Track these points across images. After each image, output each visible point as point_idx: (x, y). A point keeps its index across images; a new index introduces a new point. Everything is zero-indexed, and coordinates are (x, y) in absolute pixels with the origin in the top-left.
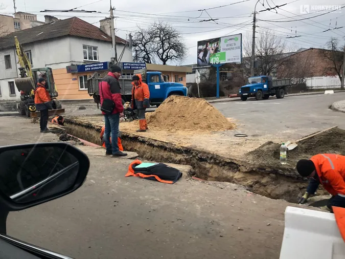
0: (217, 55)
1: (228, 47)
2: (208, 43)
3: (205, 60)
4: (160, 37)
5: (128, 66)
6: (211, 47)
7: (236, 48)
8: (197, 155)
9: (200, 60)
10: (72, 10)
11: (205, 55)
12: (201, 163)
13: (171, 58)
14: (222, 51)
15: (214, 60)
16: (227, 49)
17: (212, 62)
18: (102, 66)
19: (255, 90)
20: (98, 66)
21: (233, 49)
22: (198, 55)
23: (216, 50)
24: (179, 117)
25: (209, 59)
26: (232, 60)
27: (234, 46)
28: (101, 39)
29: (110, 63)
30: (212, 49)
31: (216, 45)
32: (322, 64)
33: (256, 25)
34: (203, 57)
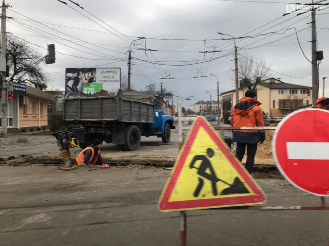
0: (91, 86)
1: (105, 79)
2: (81, 72)
3: (77, 89)
7: (115, 81)
9: (69, 89)
11: (76, 84)
14: (97, 82)
15: (88, 90)
16: (104, 81)
17: (85, 91)
21: (111, 81)
22: (66, 83)
23: (91, 80)
25: (82, 88)
27: (112, 79)
30: (86, 79)
31: (90, 75)
33: (131, 62)
34: (73, 86)
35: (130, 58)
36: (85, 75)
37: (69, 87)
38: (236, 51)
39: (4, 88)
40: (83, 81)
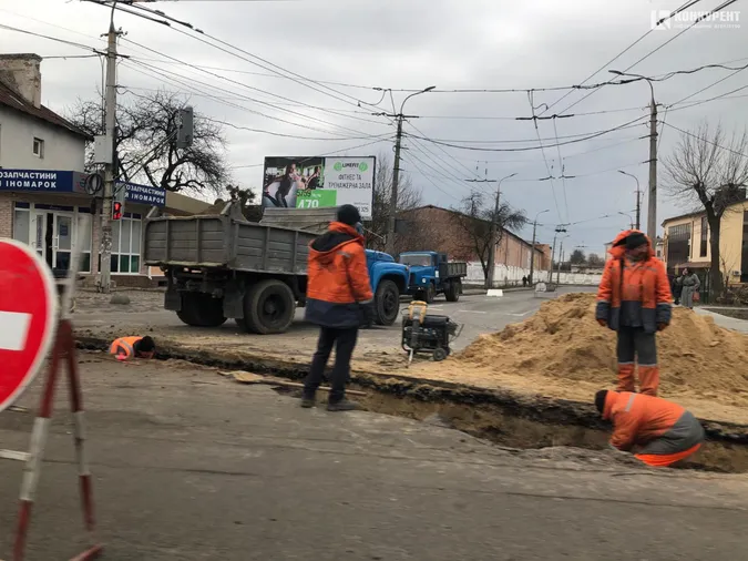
0: (313, 195)
1: (344, 181)
2: (294, 166)
3: (284, 201)
5: (127, 191)
6: (300, 176)
7: (363, 186)
9: (269, 200)
11: (283, 190)
13: (186, 185)
14: (326, 187)
15: (306, 203)
16: (339, 186)
17: (301, 207)
19: (424, 281)
20: (37, 180)
21: (355, 186)
22: (265, 188)
23: (314, 184)
25: (294, 199)
27: (355, 181)
28: (9, 103)
30: (303, 180)
31: (312, 171)
33: (402, 144)
34: (277, 195)
35: (399, 134)
36: (302, 172)
37: (270, 197)
38: (654, 114)
39: (107, 195)
40: (297, 186)
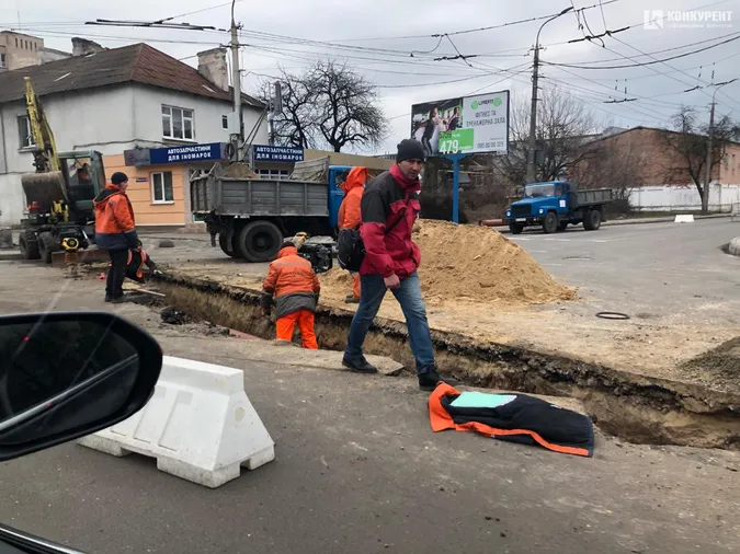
0: (454, 135)
1: (481, 118)
2: (436, 110)
3: (429, 144)
4: (329, 93)
5: (266, 153)
6: (441, 119)
7: (498, 121)
8: (543, 365)
10: (160, 22)
11: (428, 135)
12: (554, 386)
13: (353, 138)
14: (464, 126)
15: (447, 145)
16: (476, 123)
17: (443, 149)
18: (207, 152)
19: (541, 212)
20: (199, 153)
21: (490, 122)
22: (413, 133)
23: (453, 125)
24: (440, 269)
25: (437, 142)
26: (488, 145)
27: (491, 117)
28: (202, 93)
29: (228, 145)
30: (445, 123)
31: (452, 113)
32: (660, 160)
33: (539, 73)
34: (423, 139)
35: (536, 63)
36: (443, 114)
39: (239, 159)
